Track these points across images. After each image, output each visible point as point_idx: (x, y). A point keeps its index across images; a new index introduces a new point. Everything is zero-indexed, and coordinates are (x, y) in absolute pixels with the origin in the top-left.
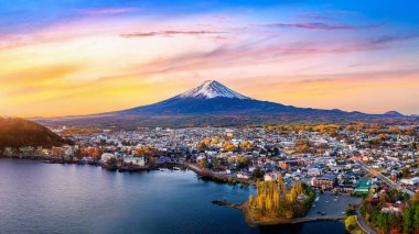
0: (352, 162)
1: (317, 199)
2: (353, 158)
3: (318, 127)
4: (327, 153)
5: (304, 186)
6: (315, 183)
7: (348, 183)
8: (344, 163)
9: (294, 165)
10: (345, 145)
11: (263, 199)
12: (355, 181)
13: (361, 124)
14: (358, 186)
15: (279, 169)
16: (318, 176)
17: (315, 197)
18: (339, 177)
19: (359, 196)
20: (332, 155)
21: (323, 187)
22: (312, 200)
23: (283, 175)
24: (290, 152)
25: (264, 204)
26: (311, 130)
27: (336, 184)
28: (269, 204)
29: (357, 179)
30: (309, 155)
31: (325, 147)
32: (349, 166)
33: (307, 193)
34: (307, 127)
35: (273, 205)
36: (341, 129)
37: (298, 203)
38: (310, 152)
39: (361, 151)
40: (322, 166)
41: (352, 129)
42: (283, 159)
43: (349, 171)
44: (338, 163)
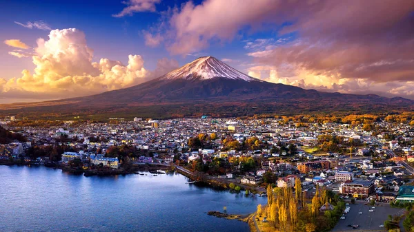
0: (393, 164)
1: (347, 210)
2: (395, 159)
3: (349, 118)
4: (360, 152)
5: (330, 194)
6: (344, 189)
7: (388, 190)
8: (383, 165)
9: (316, 166)
10: (384, 141)
11: (276, 209)
12: (397, 188)
13: (405, 114)
14: (401, 194)
15: (296, 172)
16: (347, 182)
17: (344, 206)
18: (376, 182)
19: (402, 206)
20: (366, 154)
21: (356, 195)
22: (341, 211)
23: (303, 180)
24: (311, 151)
25: (277, 215)
26: (339, 122)
27: (372, 191)
28: (283, 216)
29: (400, 185)
30: (336, 155)
31: (357, 144)
32: (389, 168)
33: (334, 202)
34: (334, 118)
35: (289, 218)
36: (378, 120)
37: (322, 213)
38: (337, 150)
39: (405, 150)
40: (353, 168)
41: (392, 120)
42: (302, 160)
43: (389, 176)
44: (375, 165)
